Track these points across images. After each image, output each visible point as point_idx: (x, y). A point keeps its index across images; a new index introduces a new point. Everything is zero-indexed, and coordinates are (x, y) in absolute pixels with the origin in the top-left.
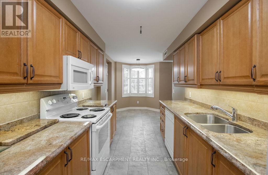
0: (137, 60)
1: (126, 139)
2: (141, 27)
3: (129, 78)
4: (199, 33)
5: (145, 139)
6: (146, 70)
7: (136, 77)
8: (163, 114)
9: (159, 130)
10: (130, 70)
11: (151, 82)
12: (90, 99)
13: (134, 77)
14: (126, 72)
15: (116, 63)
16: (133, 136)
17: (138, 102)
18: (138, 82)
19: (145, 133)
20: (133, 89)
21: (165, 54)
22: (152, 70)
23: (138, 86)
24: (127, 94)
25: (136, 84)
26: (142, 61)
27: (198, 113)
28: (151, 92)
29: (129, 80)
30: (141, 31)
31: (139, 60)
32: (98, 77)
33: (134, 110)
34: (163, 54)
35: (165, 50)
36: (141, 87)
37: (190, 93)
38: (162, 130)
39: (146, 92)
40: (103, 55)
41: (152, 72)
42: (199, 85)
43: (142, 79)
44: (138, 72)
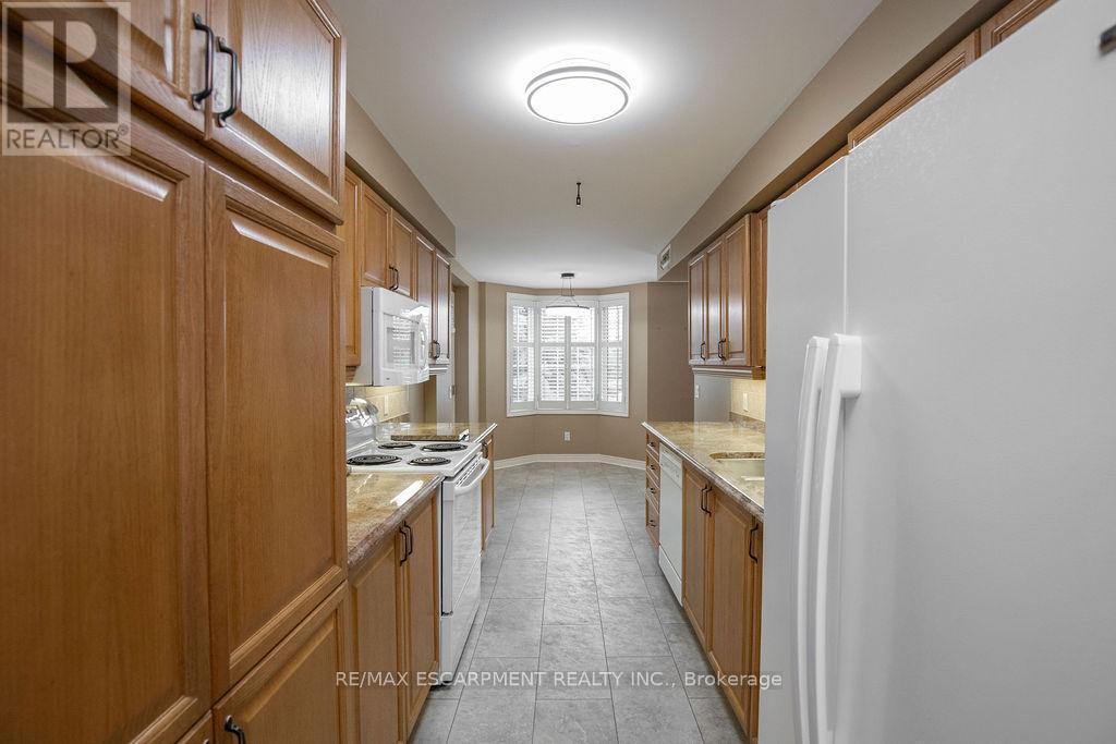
0: (564, 275)
1: (528, 556)
2: (579, 184)
3: (533, 345)
4: (756, 211)
5: (597, 554)
6: (598, 313)
7: (559, 337)
8: (655, 468)
9: (642, 529)
10: (537, 312)
11: (615, 357)
12: (406, 419)
13: (551, 340)
14: (520, 320)
15: (482, 285)
16: (553, 548)
17: (567, 436)
18: (567, 360)
19: (593, 537)
20: (546, 385)
21: (665, 259)
22: (621, 314)
23: (568, 372)
24: (525, 404)
25: (558, 365)
26: (583, 279)
27: (752, 454)
28: (615, 396)
29: (531, 351)
30: (579, 198)
31: (572, 275)
32: (436, 343)
33: (554, 466)
34: (659, 256)
35: (662, 246)
36: (577, 377)
37: (745, 395)
38: (652, 523)
39: (598, 397)
40: (448, 267)
41: (621, 318)
42: (757, 369)
43: (582, 349)
44: (568, 320)
